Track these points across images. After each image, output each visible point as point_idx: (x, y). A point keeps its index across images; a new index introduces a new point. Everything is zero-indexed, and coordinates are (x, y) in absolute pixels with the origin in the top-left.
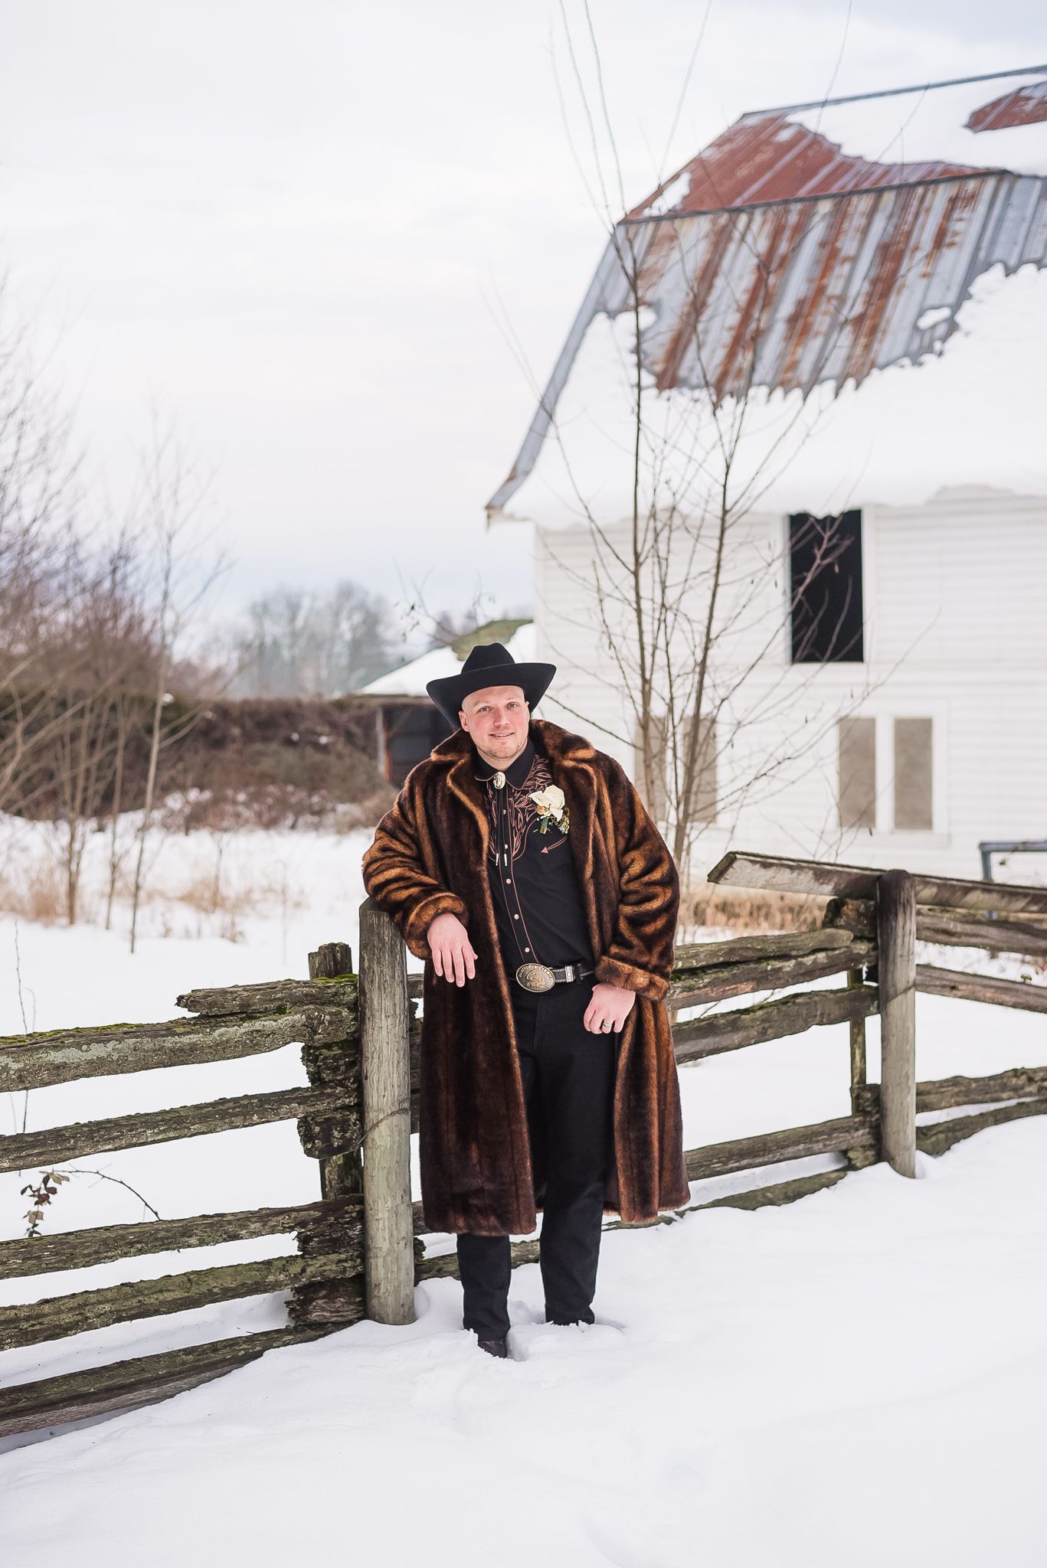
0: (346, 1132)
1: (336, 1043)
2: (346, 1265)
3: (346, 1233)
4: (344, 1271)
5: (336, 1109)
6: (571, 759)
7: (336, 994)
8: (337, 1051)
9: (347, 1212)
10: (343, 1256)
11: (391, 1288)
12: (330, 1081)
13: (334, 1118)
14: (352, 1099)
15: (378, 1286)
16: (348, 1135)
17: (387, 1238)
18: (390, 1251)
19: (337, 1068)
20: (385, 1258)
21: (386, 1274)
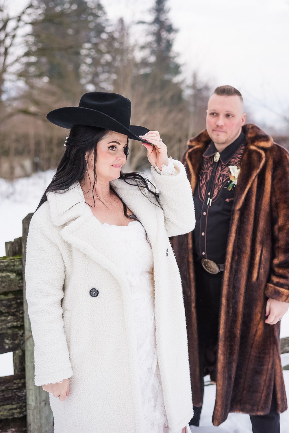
0: (15, 340)
1: (12, 292)
2: (14, 411)
3: (16, 395)
4: (13, 414)
5: (10, 328)
6: (256, 146)
7: (8, 265)
8: (11, 296)
9: (15, 383)
10: (15, 406)
11: (36, 427)
12: (6, 313)
13: (7, 333)
14: (19, 323)
15: (30, 424)
16: (16, 342)
17: (34, 400)
18: (36, 407)
19: (11, 306)
20: (33, 410)
21: (34, 419)
